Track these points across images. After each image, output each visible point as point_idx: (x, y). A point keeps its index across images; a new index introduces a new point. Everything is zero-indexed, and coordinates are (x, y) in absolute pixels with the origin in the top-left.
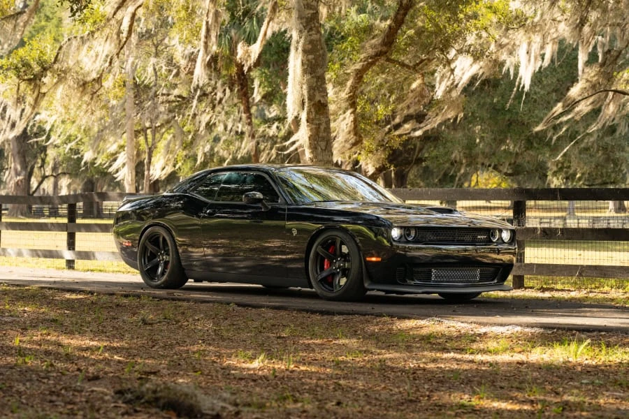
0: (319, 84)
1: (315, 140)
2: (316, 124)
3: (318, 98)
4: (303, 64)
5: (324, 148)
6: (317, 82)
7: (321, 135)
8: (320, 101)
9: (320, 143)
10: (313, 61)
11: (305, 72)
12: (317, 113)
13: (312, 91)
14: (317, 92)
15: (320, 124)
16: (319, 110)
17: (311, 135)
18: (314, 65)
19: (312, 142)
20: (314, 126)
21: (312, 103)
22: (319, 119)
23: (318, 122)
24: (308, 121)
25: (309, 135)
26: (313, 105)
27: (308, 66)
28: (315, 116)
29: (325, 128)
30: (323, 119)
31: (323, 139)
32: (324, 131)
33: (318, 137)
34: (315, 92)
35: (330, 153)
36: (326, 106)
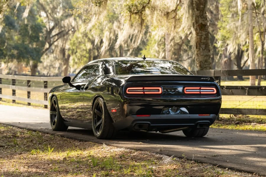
0: (201, 14)
1: (199, 44)
2: (200, 36)
3: (201, 21)
5: (204, 49)
7: (202, 41)
8: (202, 23)
9: (201, 46)
10: (198, 2)
12: (200, 30)
13: (197, 18)
14: (200, 18)
15: (202, 36)
16: (202, 28)
17: (197, 42)
20: (199, 37)
21: (198, 24)
22: (201, 33)
23: (200, 35)
24: (196, 35)
26: (198, 25)
27: (195, 4)
28: (199, 31)
29: (205, 38)
30: (204, 33)
31: (204, 43)
32: (204, 39)
33: (201, 43)
34: (199, 18)
35: (207, 51)
36: (206, 26)
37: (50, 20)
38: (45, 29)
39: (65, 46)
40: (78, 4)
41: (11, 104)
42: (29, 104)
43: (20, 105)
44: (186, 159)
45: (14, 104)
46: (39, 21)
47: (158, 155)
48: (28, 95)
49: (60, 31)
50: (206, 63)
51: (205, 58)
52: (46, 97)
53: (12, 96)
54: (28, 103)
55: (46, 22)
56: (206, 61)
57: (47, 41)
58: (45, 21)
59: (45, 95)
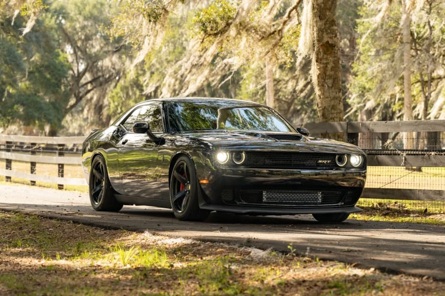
0: (327, 26)
1: (322, 78)
2: (324, 64)
3: (326, 39)
4: (313, 8)
5: (330, 85)
6: (325, 24)
7: (328, 73)
8: (328, 42)
9: (327, 81)
10: (323, 5)
11: (315, 15)
12: (325, 53)
13: (321, 33)
14: (325, 33)
15: (327, 63)
16: (328, 50)
17: (319, 74)
18: (323, 9)
19: (320, 80)
20: (322, 66)
21: (321, 44)
22: (327, 59)
23: (325, 62)
24: (317, 61)
25: (318, 74)
26: (322, 46)
27: (317, 9)
28: (323, 56)
29: (332, 67)
30: (331, 58)
31: (330, 77)
32: (332, 70)
33: (326, 76)
34: (323, 33)
35: (337, 90)
36: (334, 46)
37: (80, 58)
38: (71, 72)
39: (103, 102)
40: (119, 18)
41: (4, 182)
42: (33, 183)
43: (17, 184)
44: (294, 254)
45: (9, 183)
46: (61, 58)
47: (243, 248)
48: (32, 168)
49: (96, 76)
50: (333, 111)
51: (333, 103)
52: (61, 171)
53: (5, 170)
54: (32, 181)
55: (73, 62)
56: (333, 107)
57: (74, 92)
58: (70, 59)
59: (59, 168)
